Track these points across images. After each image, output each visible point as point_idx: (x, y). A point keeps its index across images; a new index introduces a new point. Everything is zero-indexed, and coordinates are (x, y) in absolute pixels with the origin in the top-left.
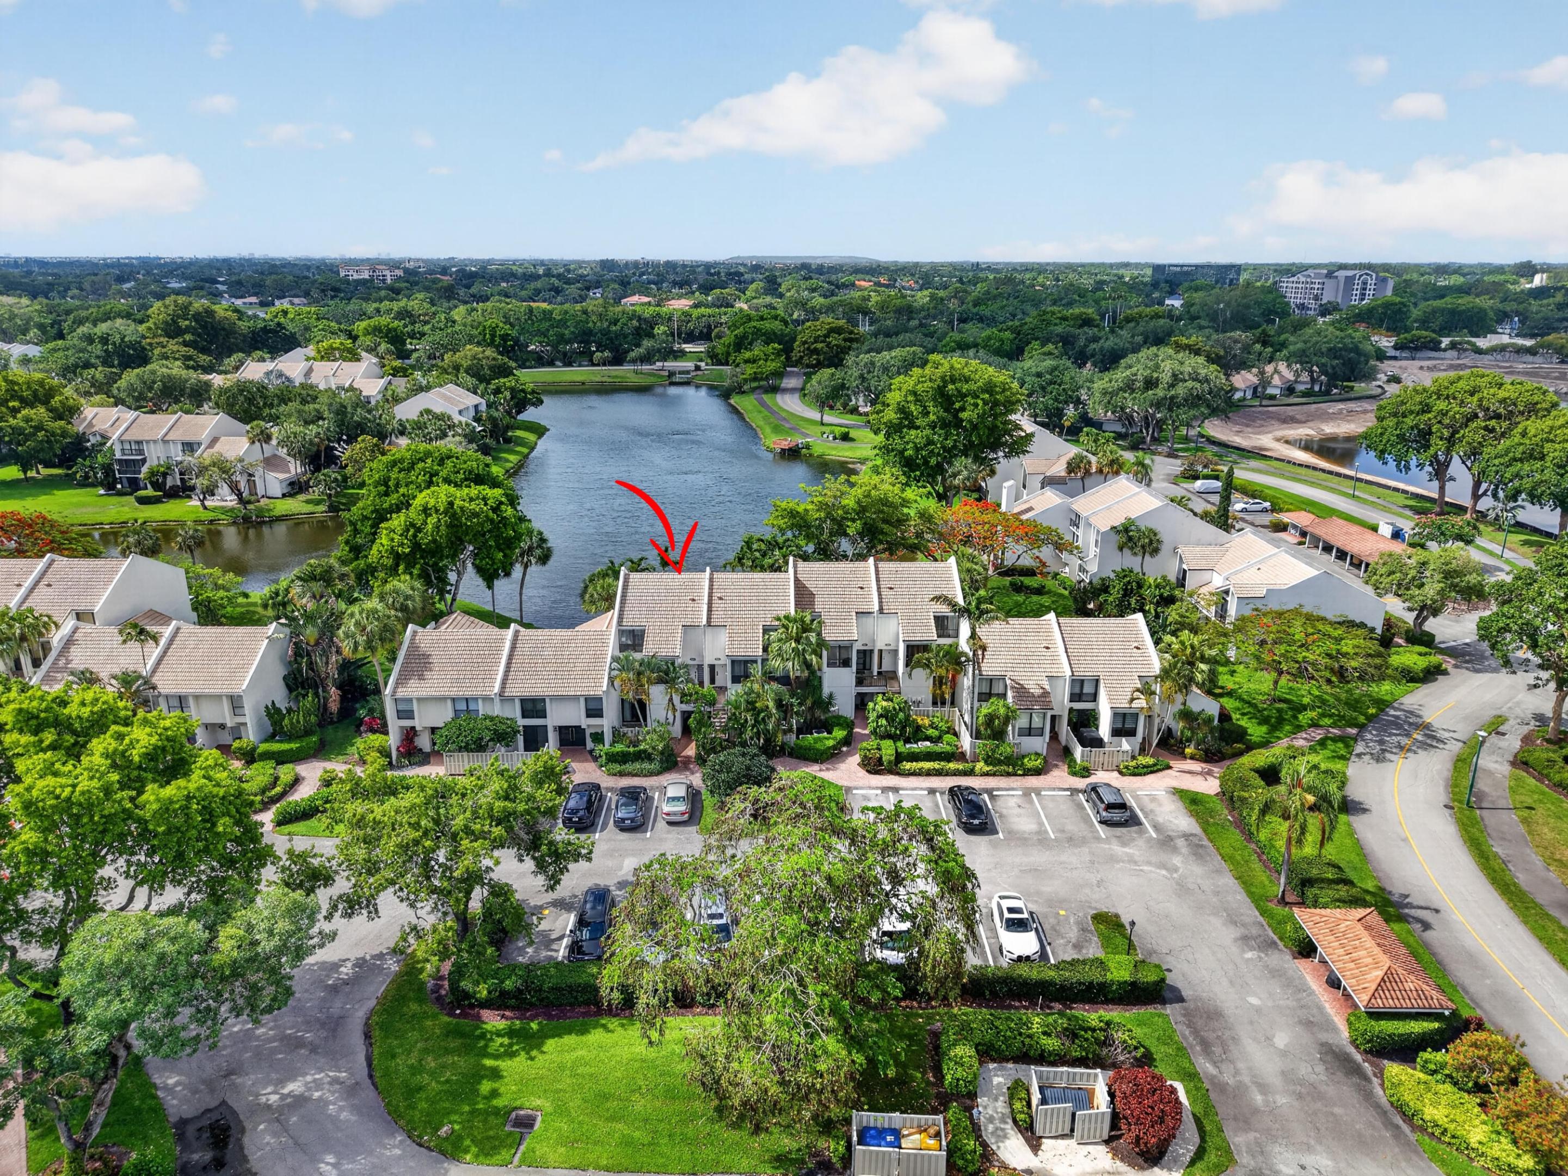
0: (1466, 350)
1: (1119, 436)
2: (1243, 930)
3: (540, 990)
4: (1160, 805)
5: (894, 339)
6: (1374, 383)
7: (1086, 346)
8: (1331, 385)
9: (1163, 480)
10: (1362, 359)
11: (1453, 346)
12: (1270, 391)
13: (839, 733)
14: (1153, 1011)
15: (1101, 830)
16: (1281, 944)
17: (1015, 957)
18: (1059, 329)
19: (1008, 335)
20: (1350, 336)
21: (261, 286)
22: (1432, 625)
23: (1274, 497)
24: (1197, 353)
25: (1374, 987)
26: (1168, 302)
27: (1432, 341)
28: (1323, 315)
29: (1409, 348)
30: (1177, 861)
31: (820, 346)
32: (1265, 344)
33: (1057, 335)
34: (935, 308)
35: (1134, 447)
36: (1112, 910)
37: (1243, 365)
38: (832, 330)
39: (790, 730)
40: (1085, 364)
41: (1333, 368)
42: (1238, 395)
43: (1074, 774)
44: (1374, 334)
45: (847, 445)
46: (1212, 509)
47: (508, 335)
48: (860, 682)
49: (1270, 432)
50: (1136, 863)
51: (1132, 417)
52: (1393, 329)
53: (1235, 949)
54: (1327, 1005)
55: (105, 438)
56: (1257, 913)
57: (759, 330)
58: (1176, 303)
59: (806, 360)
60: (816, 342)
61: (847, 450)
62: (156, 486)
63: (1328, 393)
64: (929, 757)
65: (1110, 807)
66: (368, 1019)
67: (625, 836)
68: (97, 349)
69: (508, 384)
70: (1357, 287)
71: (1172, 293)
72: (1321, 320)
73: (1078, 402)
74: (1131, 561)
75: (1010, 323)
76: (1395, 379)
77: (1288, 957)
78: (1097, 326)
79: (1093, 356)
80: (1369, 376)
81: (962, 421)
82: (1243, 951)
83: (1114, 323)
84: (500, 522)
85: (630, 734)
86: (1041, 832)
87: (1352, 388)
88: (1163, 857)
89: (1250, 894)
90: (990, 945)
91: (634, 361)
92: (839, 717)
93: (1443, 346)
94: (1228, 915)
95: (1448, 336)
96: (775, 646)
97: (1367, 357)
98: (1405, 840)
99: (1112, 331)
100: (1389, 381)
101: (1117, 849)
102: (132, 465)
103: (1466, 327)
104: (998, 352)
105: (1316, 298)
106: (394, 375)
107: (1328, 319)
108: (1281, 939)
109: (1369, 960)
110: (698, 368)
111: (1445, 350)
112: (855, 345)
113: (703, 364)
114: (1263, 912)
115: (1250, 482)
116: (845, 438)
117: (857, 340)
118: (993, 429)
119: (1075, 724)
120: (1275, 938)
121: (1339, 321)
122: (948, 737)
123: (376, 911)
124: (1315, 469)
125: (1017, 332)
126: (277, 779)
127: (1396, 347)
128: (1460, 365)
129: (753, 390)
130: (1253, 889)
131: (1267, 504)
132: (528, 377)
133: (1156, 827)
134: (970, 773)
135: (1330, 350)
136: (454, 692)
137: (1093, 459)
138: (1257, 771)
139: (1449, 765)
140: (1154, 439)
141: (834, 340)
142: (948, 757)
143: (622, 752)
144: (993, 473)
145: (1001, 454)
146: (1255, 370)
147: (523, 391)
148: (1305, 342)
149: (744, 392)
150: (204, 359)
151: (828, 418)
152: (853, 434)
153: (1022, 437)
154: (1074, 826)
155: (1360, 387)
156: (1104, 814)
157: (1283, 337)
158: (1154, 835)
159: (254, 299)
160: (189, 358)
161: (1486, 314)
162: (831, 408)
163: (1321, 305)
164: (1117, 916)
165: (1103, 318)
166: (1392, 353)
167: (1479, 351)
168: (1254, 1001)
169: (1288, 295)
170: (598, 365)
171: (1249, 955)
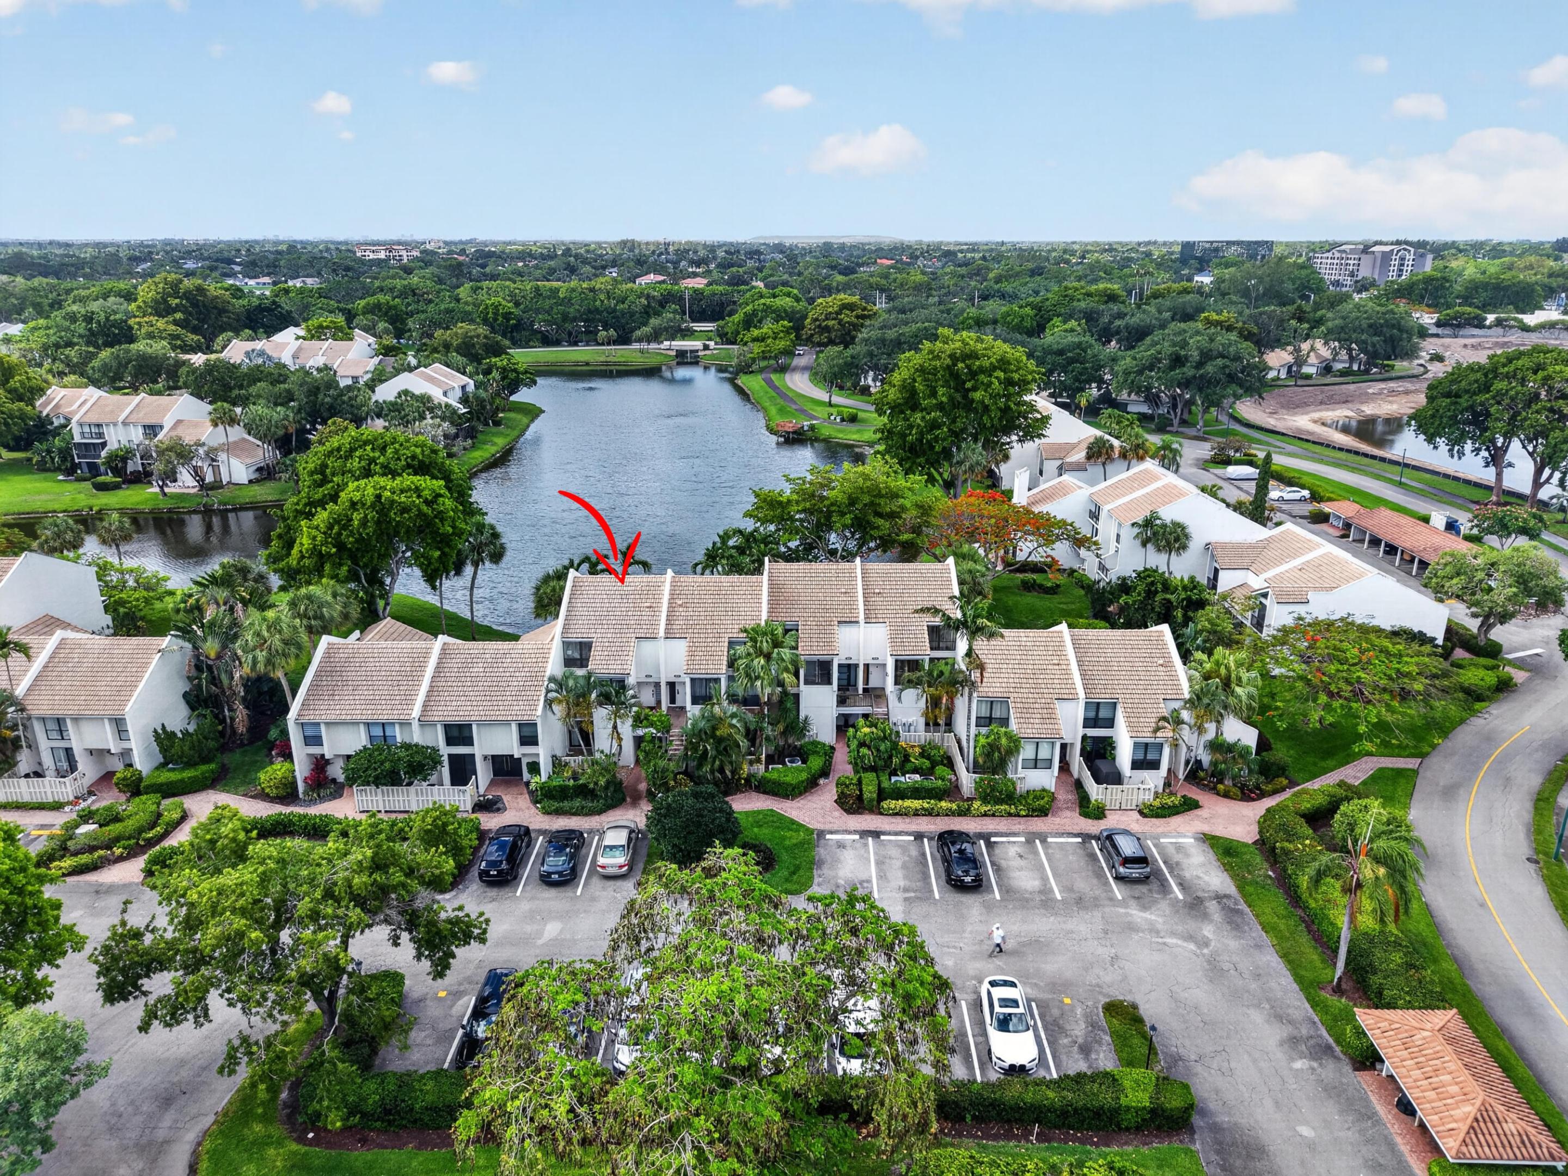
0: (1511, 327)
1: (1144, 419)
2: (1290, 1028)
3: (412, 1110)
4: (1187, 855)
5: (909, 315)
6: (1417, 362)
7: (1111, 322)
8: (1370, 364)
9: (1191, 465)
10: (1405, 336)
11: (1499, 323)
12: (1306, 370)
13: (816, 763)
14: (1176, 1145)
15: (1118, 891)
16: (1338, 1049)
17: (1006, 1065)
18: (1083, 305)
19: (1028, 310)
20: (1392, 312)
21: (275, 267)
22: (1499, 634)
23: (1313, 484)
24: (1230, 329)
25: (1465, 1128)
26: (1196, 278)
27: (1477, 317)
28: (1359, 292)
29: (1452, 325)
30: (1208, 931)
31: (831, 323)
32: (1300, 320)
33: (1080, 312)
34: (956, 285)
35: (1161, 429)
36: (1129, 998)
37: (1277, 343)
38: (845, 307)
39: (758, 761)
40: (1109, 342)
41: (1374, 345)
42: (1272, 374)
43: (1085, 815)
44: (1416, 310)
45: (853, 427)
46: (1247, 498)
47: (511, 313)
48: (842, 701)
49: (1307, 413)
50: (1158, 932)
51: (1159, 397)
52: (1434, 306)
53: (1280, 1055)
54: (1398, 1140)
55: (68, 420)
56: (1307, 1006)
57: (769, 307)
58: (1205, 279)
59: (816, 339)
60: (827, 319)
61: (854, 433)
62: (117, 471)
63: (1367, 372)
64: (916, 793)
65: (1127, 861)
66: (199, 1144)
67: (552, 893)
68: (81, 327)
69: (499, 364)
70: (1395, 262)
71: (1200, 270)
72: (1356, 297)
73: (1100, 381)
74: (1156, 560)
75: (1031, 299)
76: (1438, 358)
77: (1347, 1068)
78: (1123, 302)
79: (1118, 333)
80: (1411, 354)
81: (973, 401)
82: (1292, 1060)
83: (1141, 299)
84: (436, 517)
85: (573, 764)
86: (1045, 891)
87: (1393, 367)
88: (1191, 925)
89: (1299, 979)
90: (976, 1045)
91: (640, 340)
92: (815, 743)
93: (1488, 323)
94: (1272, 1007)
95: (1494, 313)
96: (742, 663)
97: (1410, 333)
98: (1483, 905)
99: (1139, 307)
100: (1431, 360)
101: (1137, 915)
102: (90, 449)
103: (1511, 303)
104: (1019, 328)
105: (1352, 274)
106: (385, 355)
107: (1364, 295)
108: (1338, 1042)
109: (1454, 1089)
110: (706, 347)
111: (1490, 327)
112: (868, 322)
113: (712, 344)
114: (1314, 1004)
115: (1288, 469)
116: (853, 419)
117: (869, 317)
118: (1006, 410)
119: (1089, 753)
120: (1331, 1041)
121: (1377, 297)
122: (940, 770)
123: (206, 1015)
124: (1357, 453)
125: (1038, 308)
126: (159, 815)
127: (1439, 324)
128: (1506, 343)
129: (761, 370)
130: (1303, 973)
131: (1306, 493)
132: (523, 356)
133: (1182, 885)
134: (963, 813)
135: (1370, 326)
136: (368, 716)
137: (1116, 443)
138: (1303, 816)
139: (1529, 805)
140: (1183, 422)
141: (847, 317)
142: (939, 795)
143: (560, 786)
144: (1006, 458)
145: (1014, 438)
146: (1290, 348)
147: (515, 370)
148: (1344, 318)
149: (752, 372)
150: (192, 338)
151: (836, 399)
152: (861, 415)
153: (1037, 420)
154: (1085, 884)
155: (1401, 366)
156: (1121, 870)
157: (1319, 313)
158: (1181, 897)
159: (267, 280)
160: (177, 337)
161: (1533, 291)
162: (841, 388)
163: (1357, 282)
164: (1135, 1007)
165: (1130, 293)
166: (1434, 330)
167: (1526, 329)
168: (1305, 1131)
169: (1323, 271)
170: (603, 344)
171: (1299, 1064)
